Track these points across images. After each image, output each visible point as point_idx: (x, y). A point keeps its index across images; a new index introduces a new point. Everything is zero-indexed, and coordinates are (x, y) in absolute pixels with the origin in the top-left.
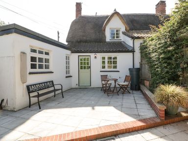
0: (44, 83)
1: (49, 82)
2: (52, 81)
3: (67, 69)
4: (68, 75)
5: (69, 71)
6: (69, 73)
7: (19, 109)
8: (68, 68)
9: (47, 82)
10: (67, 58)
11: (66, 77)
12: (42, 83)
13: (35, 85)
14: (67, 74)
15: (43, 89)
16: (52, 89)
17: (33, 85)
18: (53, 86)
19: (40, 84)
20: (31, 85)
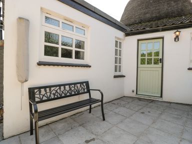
0: (70, 85)
1: (81, 83)
2: (87, 83)
3: (116, 62)
4: (118, 73)
5: (120, 67)
6: (120, 71)
7: (11, 135)
8: (118, 60)
9: (75, 84)
10: (118, 44)
11: (115, 77)
12: (64, 85)
13: (50, 87)
14: (116, 71)
15: (66, 96)
16: (85, 97)
17: (45, 88)
18: (89, 91)
19: (60, 86)
20: (40, 88)
